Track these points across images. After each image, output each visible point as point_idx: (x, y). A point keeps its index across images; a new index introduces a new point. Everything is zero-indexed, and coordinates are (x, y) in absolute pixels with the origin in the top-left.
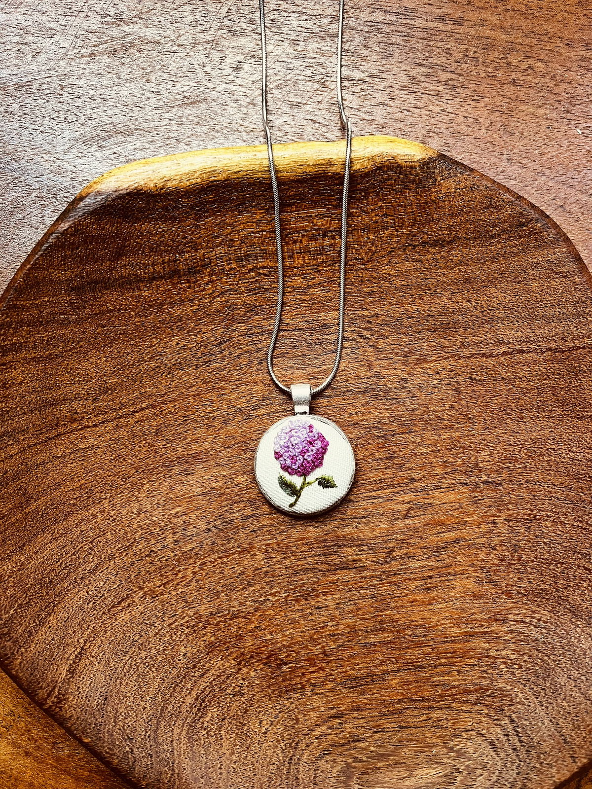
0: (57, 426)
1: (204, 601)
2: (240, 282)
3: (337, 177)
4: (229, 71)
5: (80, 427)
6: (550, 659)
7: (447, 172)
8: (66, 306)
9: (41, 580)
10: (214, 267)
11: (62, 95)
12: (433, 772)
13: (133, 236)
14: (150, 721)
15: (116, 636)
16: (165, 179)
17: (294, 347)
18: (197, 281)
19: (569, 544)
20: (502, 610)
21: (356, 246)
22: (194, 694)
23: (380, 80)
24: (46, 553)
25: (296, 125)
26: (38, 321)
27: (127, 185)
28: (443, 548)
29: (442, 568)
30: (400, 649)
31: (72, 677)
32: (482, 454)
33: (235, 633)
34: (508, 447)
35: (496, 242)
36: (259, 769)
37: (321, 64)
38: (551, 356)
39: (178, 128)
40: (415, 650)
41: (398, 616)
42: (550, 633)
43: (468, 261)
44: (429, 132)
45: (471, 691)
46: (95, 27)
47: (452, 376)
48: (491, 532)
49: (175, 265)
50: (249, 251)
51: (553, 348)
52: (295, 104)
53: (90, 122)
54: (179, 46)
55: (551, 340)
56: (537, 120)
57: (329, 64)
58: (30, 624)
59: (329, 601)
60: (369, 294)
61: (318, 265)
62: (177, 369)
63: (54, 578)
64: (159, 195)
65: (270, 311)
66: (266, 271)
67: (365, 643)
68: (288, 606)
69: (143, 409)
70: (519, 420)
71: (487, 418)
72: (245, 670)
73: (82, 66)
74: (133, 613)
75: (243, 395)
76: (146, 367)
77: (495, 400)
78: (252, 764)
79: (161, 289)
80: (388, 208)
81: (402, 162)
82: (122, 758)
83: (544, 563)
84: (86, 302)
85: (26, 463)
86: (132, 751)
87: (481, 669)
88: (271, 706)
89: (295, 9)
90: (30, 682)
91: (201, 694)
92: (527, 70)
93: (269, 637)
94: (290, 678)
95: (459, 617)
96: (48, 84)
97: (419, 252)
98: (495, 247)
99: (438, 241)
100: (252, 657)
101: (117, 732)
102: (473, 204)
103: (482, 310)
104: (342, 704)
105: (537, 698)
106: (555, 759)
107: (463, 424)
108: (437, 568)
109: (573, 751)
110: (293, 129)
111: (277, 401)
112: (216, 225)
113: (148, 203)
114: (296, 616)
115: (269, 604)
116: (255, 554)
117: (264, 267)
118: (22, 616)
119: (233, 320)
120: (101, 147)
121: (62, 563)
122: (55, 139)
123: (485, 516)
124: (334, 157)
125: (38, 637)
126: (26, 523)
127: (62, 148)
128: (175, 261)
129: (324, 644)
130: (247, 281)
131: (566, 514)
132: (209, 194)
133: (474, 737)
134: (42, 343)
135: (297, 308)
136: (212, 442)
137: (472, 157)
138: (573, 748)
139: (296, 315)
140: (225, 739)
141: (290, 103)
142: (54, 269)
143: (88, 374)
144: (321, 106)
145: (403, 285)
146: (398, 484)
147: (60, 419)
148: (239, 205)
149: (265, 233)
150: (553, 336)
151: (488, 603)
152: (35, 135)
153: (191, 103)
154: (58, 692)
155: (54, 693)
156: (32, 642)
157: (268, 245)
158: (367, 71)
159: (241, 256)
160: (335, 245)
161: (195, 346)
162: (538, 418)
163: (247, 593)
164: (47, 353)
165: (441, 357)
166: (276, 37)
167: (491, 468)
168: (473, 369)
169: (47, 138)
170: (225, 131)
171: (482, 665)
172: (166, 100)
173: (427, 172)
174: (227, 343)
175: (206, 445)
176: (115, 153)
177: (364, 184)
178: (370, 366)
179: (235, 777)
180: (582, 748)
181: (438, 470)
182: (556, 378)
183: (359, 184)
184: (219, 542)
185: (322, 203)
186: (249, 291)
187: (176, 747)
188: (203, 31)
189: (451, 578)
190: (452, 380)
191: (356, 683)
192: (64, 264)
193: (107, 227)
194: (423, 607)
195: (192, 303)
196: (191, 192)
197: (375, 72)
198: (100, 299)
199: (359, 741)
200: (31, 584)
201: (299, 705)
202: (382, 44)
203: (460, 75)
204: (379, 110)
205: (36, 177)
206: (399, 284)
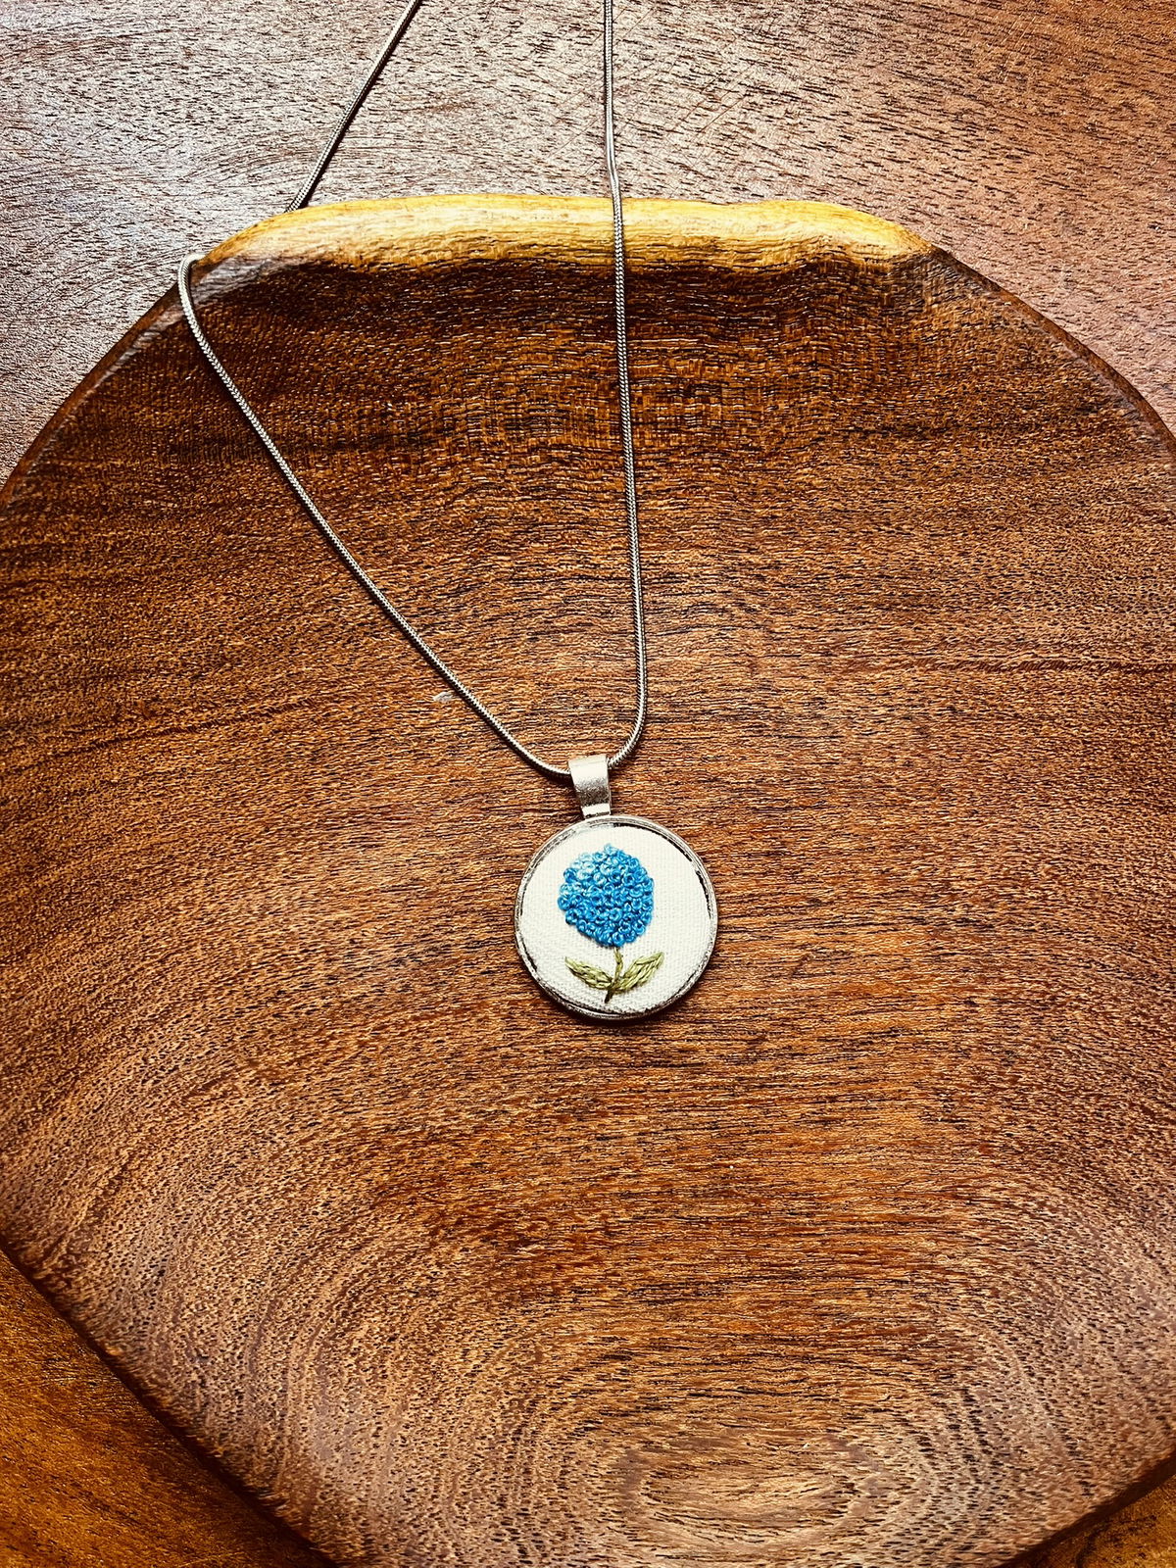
0: (116, 722)
1: (377, 1101)
2: (510, 471)
3: (726, 276)
4: (526, 50)
5: (161, 729)
6: (1056, 1282)
7: (946, 289)
8: (156, 482)
9: (55, 1023)
10: (460, 435)
11: (187, 68)
12: (801, 1486)
13: (306, 354)
14: (246, 1326)
15: (193, 1152)
16: (380, 245)
17: (605, 614)
18: (424, 460)
19: (1116, 1059)
20: (970, 1178)
21: (750, 421)
22: (338, 1281)
23: (827, 98)
24: (70, 973)
25: (650, 173)
26: (98, 504)
27: (303, 250)
28: (863, 1043)
29: (857, 1083)
30: (757, 1236)
31: (99, 1222)
32: (961, 865)
33: (431, 1172)
34: (1014, 854)
35: (1030, 438)
36: (453, 1445)
37: (710, 56)
38: (1118, 679)
39: (413, 156)
40: (785, 1241)
41: (759, 1171)
42: (1062, 1231)
43: (970, 472)
44: (914, 211)
45: (891, 1333)
47: (914, 703)
48: (963, 1020)
49: (382, 424)
50: (534, 410)
51: (1123, 664)
52: (651, 128)
53: (238, 126)
55: (1121, 647)
56: (1132, 209)
57: (727, 56)
58: (24, 1108)
59: (626, 1127)
60: (766, 521)
61: (669, 453)
62: (366, 634)
63: (80, 1024)
64: (364, 276)
65: (563, 536)
66: (562, 454)
67: (690, 1218)
68: (541, 1129)
69: (289, 707)
70: (1042, 803)
71: (977, 793)
72: (444, 1248)
73: (233, 15)
74: (233, 1110)
75: (493, 700)
76: (305, 622)
77: (996, 757)
78: (441, 1432)
79: (350, 468)
80: (822, 351)
81: (858, 259)
82: (181, 1395)
83: (1062, 1093)
84: (197, 477)
85: (47, 787)
86: (204, 1382)
87: (915, 1291)
88: (489, 1323)
90: (13, 1224)
91: (351, 1284)
92: (1121, 110)
93: (497, 1186)
94: (533, 1271)
95: (883, 1185)
96: (162, 44)
97: (874, 447)
98: (1028, 450)
99: (915, 426)
100: (460, 1222)
101: (176, 1342)
102: (993, 358)
103: (990, 574)
104: (632, 1333)
105: (1023, 1359)
106: (1048, 1485)
107: (929, 800)
108: (848, 1082)
109: (1086, 1472)
110: (643, 180)
111: (560, 720)
112: (474, 350)
113: (341, 291)
114: (557, 1150)
115: (505, 1121)
116: (486, 1017)
117: (560, 446)
118: (11, 1090)
119: (489, 548)
120: (253, 178)
121: (99, 996)
122: (164, 155)
123: (953, 988)
124: (724, 236)
125: (37, 1135)
126: (36, 907)
127: (177, 172)
128: (384, 415)
129: (605, 1212)
130: (523, 470)
131: (1115, 999)
132: (466, 284)
133: (888, 1425)
134: (103, 551)
135: (618, 535)
136: (422, 788)
137: (996, 269)
138: (1086, 1466)
139: (614, 549)
140: (390, 1377)
141: (640, 126)
142: (141, 402)
143: (187, 624)
144: (703, 139)
145: (835, 509)
146: (786, 907)
147: (123, 708)
148: (522, 313)
149: (568, 377)
150: (1126, 640)
151: (943, 1161)
152: (125, 141)
153: (443, 108)
154: (68, 1249)
155: (59, 1250)
156: (26, 1143)
157: (576, 402)
158: (802, 79)
159: (517, 419)
160: (706, 416)
161: (407, 592)
162: (1080, 801)
163: (463, 1094)
164: (111, 571)
165: (897, 661)
167: (976, 893)
168: (959, 692)
169: (148, 151)
170: (505, 170)
171: (918, 1284)
172: (393, 97)
173: (906, 285)
174: (471, 593)
175: (410, 793)
176: (281, 193)
177: (778, 296)
178: (753, 667)
179: (405, 1455)
180: (1105, 1466)
181: (869, 888)
182: (1124, 725)
183: (767, 295)
184: (418, 987)
185: (690, 326)
186: (526, 491)
187: (291, 1384)
189: (874, 1105)
190: (915, 711)
191: (661, 1294)
192: (162, 396)
193: (256, 329)
194: (813, 1157)
195: (409, 504)
196: (429, 277)
197: (817, 81)
198: (227, 474)
199: (659, 1409)
200: (35, 1030)
201: (546, 1326)
202: (836, 28)
203: (987, 104)
204: (819, 159)
205: (119, 226)
206: (827, 508)
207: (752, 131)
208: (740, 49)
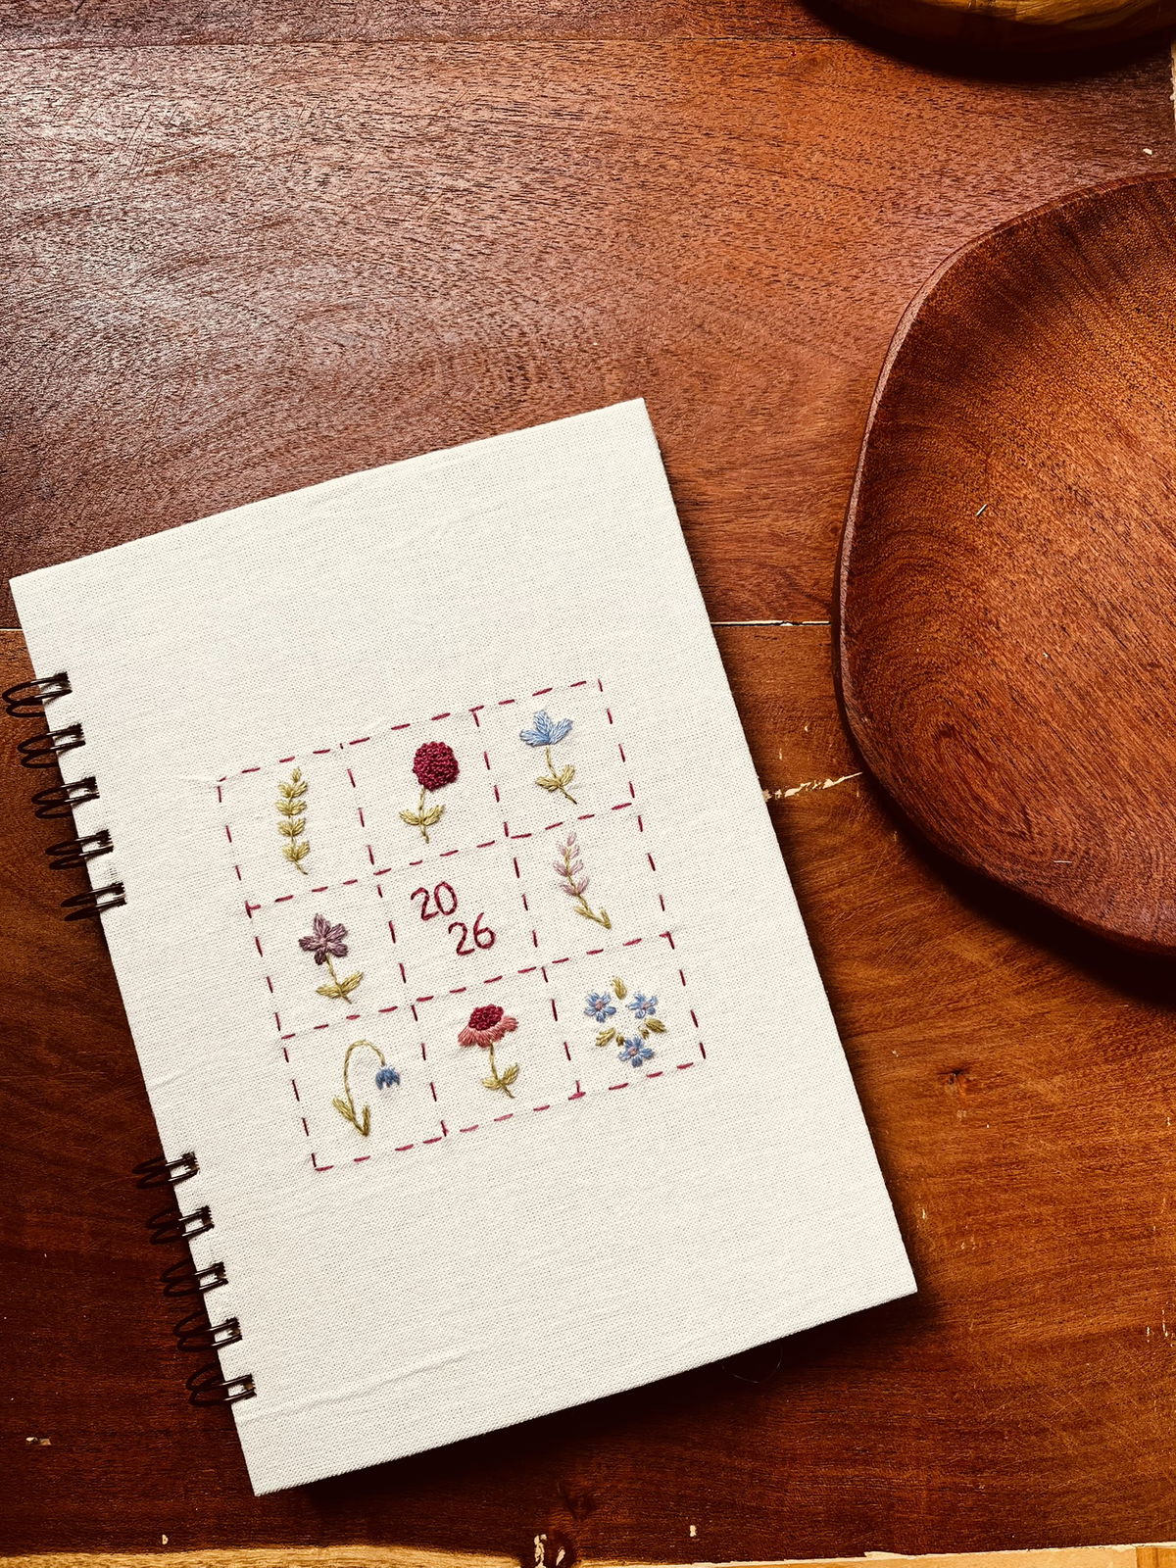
4: (314, 185)
11: (125, 221)
23: (488, 189)
37: (420, 174)
39: (259, 254)
46: (158, 140)
52: (392, 221)
53: (159, 251)
54: (256, 158)
56: (671, 228)
57: (429, 173)
73: (147, 186)
89: (386, 109)
92: (658, 170)
96: (109, 208)
120: (173, 279)
122: (120, 272)
127: (129, 281)
141: (385, 220)
144: (422, 223)
152: (97, 267)
153: (273, 225)
158: (473, 180)
166: (367, 144)
169: (111, 271)
170: (313, 256)
172: (244, 222)
176: (189, 285)
188: (283, 141)
197: (482, 180)
202: (489, 147)
205: (101, 316)
207: (449, 214)
208: (436, 168)
